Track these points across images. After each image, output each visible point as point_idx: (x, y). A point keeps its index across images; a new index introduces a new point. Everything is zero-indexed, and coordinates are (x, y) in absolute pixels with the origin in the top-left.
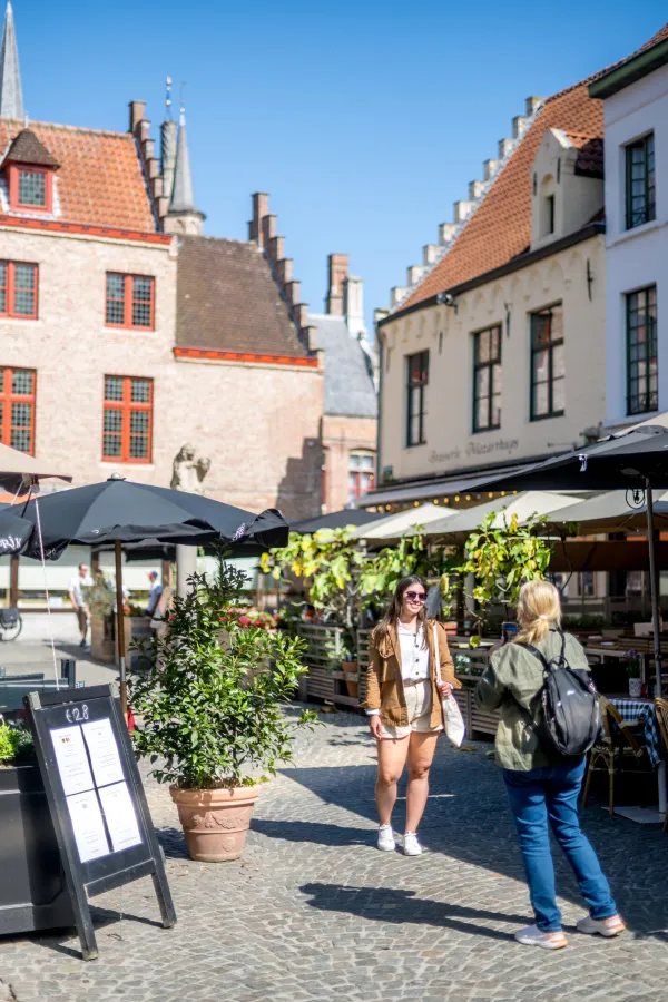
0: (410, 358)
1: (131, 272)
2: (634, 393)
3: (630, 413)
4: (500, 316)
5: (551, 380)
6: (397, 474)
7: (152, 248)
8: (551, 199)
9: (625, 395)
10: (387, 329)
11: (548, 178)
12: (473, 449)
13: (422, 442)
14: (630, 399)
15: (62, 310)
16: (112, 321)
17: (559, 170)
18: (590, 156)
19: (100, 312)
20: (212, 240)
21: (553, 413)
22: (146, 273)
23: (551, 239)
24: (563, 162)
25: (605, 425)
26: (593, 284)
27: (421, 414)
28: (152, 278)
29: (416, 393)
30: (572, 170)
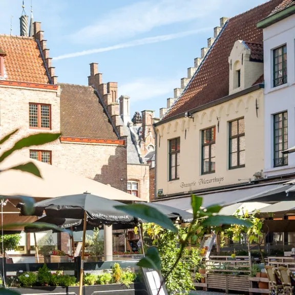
0: (170, 141)
1: (40, 102)
2: (277, 157)
3: (275, 166)
4: (215, 123)
5: (239, 151)
6: (165, 193)
7: (50, 92)
8: (239, 71)
9: (273, 158)
10: (159, 128)
11: (237, 62)
12: (202, 181)
13: (177, 178)
14: (275, 160)
15: (10, 121)
16: (32, 126)
17: (242, 59)
18: (256, 52)
19: (27, 122)
20: (73, 86)
21: (239, 166)
22: (47, 103)
23: (238, 90)
24: (244, 56)
25: (264, 171)
26: (258, 110)
27: (176, 166)
28: (50, 105)
29: (174, 156)
30: (248, 59)
